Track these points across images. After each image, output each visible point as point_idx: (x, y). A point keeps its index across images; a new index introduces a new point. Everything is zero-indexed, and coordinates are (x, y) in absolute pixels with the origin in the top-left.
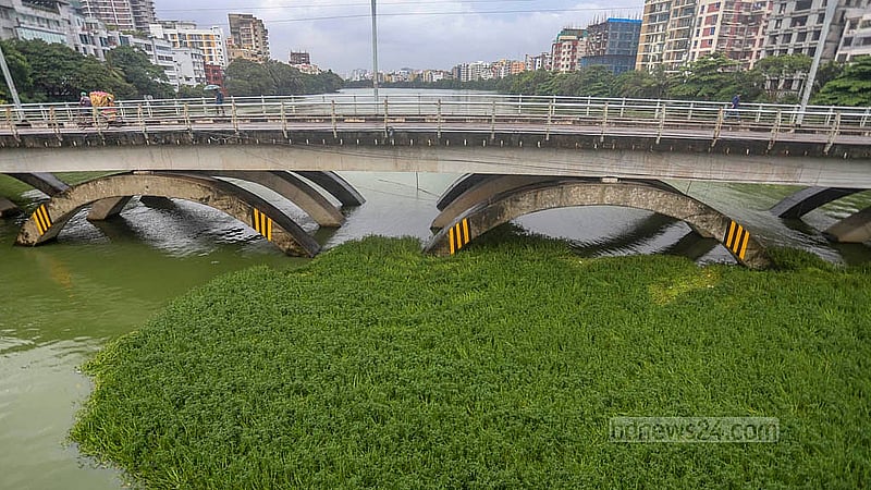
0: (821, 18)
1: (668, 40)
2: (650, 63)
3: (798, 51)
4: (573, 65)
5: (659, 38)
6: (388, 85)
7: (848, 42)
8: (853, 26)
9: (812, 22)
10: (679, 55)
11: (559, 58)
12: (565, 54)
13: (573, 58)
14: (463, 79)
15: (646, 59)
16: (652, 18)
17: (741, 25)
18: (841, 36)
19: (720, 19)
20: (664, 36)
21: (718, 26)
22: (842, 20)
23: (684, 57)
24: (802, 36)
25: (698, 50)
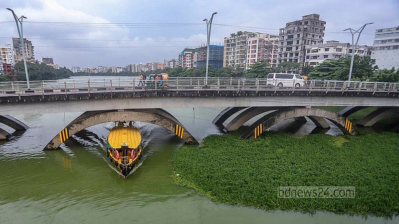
0: (297, 48)
1: (236, 55)
2: (229, 64)
3: (291, 60)
4: (192, 64)
5: (232, 53)
6: (93, 74)
7: (308, 57)
8: (309, 52)
9: (294, 49)
10: (242, 61)
11: (186, 62)
12: (188, 59)
13: (192, 61)
14: (133, 71)
15: (227, 62)
16: (228, 45)
17: (265, 50)
18: (305, 55)
19: (257, 46)
20: (234, 53)
21: (257, 49)
22: (304, 49)
23: (244, 62)
24: (291, 55)
25: (250, 59)
